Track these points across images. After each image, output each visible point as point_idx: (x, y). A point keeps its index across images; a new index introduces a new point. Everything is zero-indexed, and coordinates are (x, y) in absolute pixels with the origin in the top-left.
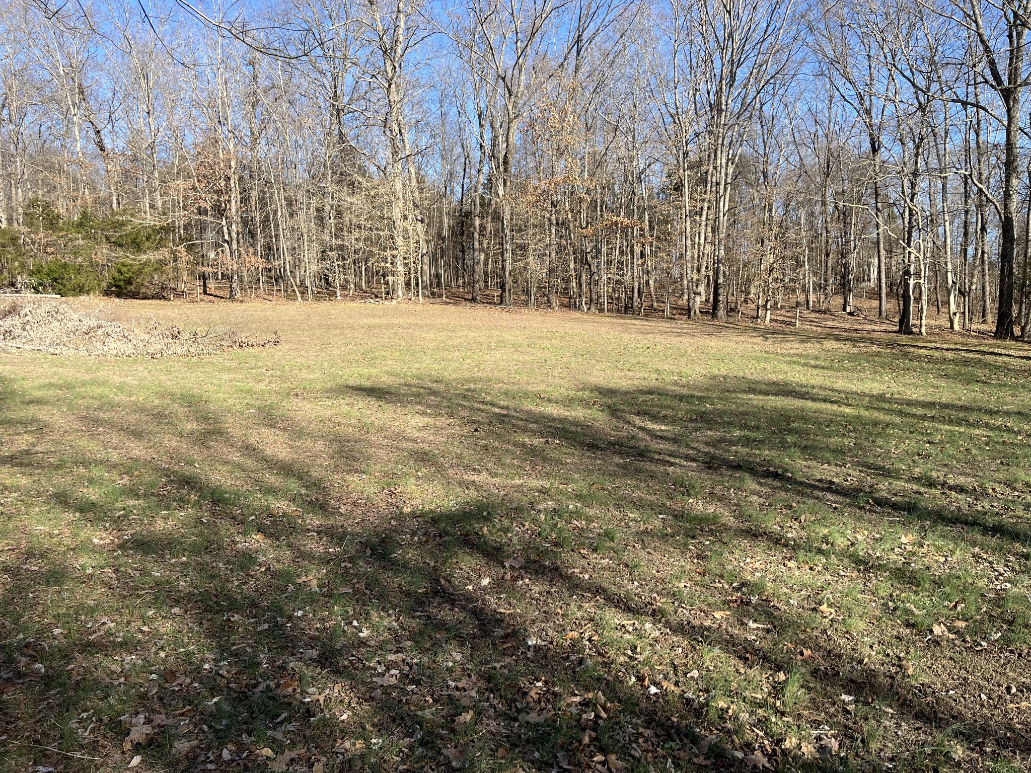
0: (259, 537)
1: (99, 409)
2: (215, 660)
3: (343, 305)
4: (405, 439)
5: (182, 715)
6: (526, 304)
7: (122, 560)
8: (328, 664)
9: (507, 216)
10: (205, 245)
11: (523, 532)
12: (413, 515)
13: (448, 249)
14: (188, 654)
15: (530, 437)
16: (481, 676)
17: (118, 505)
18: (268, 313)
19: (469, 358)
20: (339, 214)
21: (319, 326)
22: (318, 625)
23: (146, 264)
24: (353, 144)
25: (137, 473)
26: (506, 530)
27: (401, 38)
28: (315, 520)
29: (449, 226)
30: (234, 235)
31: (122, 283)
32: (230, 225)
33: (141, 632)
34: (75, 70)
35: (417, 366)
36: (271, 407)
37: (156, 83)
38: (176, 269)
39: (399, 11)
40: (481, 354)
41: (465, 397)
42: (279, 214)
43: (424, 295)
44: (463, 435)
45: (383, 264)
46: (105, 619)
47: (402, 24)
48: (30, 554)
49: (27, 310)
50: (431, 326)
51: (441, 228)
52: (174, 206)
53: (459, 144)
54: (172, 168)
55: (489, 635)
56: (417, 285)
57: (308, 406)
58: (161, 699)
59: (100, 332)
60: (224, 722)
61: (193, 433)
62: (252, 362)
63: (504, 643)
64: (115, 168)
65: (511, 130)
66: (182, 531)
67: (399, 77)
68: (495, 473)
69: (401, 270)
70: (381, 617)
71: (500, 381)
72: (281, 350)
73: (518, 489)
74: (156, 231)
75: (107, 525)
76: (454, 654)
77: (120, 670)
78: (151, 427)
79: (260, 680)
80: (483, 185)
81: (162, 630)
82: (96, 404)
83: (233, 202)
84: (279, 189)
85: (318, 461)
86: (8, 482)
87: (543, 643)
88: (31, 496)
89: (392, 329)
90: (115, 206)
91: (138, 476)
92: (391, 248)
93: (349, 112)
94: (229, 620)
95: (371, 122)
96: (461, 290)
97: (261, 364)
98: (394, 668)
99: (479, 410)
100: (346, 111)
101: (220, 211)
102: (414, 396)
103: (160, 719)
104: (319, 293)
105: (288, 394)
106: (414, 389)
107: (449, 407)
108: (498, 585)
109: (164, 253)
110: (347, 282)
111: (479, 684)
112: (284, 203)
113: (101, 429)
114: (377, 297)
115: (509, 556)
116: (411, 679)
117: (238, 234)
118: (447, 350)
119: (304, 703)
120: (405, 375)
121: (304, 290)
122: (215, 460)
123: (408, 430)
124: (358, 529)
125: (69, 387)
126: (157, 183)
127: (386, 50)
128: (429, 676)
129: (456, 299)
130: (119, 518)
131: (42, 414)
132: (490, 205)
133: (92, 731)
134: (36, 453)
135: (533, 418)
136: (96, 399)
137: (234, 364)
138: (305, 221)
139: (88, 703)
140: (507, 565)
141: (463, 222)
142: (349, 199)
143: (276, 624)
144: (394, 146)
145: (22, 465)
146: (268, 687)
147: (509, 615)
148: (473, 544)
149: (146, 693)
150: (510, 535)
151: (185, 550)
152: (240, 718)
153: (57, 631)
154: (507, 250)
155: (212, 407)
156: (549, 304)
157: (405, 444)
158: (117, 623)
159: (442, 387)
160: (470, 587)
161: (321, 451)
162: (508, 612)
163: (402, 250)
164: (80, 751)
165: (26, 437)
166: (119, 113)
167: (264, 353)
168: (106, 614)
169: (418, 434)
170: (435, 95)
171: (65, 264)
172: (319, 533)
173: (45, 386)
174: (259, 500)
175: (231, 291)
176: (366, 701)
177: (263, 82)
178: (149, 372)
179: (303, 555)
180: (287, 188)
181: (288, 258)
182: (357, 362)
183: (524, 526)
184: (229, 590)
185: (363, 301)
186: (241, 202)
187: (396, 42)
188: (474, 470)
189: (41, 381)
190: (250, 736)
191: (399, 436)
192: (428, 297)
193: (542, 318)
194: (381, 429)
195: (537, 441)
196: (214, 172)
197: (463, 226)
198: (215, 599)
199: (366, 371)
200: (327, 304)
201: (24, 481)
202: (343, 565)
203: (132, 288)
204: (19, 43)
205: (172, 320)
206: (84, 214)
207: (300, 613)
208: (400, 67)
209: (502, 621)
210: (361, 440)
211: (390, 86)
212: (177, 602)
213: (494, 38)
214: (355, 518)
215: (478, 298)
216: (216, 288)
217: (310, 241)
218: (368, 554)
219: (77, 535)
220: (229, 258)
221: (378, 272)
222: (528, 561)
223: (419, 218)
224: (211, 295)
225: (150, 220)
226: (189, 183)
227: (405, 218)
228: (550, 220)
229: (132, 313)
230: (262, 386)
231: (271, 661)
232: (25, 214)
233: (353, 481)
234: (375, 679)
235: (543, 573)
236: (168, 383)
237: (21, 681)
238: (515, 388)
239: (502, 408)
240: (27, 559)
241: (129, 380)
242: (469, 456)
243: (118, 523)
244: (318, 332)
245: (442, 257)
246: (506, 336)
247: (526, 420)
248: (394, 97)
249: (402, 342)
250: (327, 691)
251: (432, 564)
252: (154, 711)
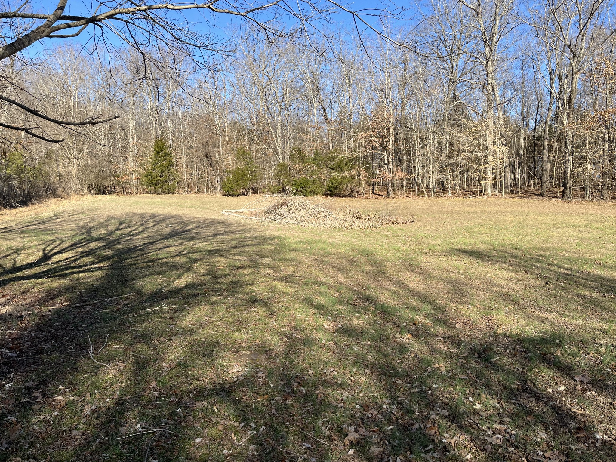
0: (409, 336)
1: (323, 255)
2: (389, 404)
3: (452, 199)
4: (496, 286)
5: (374, 431)
6: (583, 197)
7: (338, 338)
8: (455, 421)
9: (570, 137)
10: (374, 167)
11: (589, 358)
12: (505, 336)
13: (524, 162)
14: (375, 397)
15: (589, 291)
16: (562, 452)
17: (335, 308)
18: (408, 205)
19: (539, 234)
20: (452, 144)
21: (438, 212)
22: (447, 396)
23: (344, 178)
24: (462, 101)
25: (342, 291)
26: (575, 356)
27: (497, 31)
28: (441, 330)
29: (525, 147)
30: (390, 160)
31: (332, 189)
32: (388, 155)
33: (350, 379)
34: (315, 79)
35: (501, 238)
36: (411, 259)
37: (354, 80)
38: (359, 181)
39: (496, 15)
40: (548, 231)
41: (537, 260)
42: (416, 146)
43: (506, 192)
44: (537, 286)
45: (479, 173)
46: (332, 369)
47: (497, 23)
48: (296, 329)
49: (291, 203)
50: (511, 212)
51: (519, 148)
52: (359, 146)
53: (534, 93)
54: (359, 126)
55: (566, 425)
56: (501, 186)
57: (433, 260)
58: (362, 420)
59: (323, 215)
60: (397, 442)
61: (369, 272)
62: (399, 233)
63: (578, 433)
64: (332, 128)
65: (575, 80)
66: (367, 326)
67: (494, 55)
68: (563, 314)
69: (490, 176)
70: (488, 399)
71: (564, 250)
72: (415, 226)
73: (583, 327)
74: (350, 160)
75: (330, 318)
76: (541, 433)
77: (341, 399)
78: (348, 267)
79: (415, 421)
80: (552, 118)
81: (361, 381)
82: (321, 253)
83: (391, 141)
84: (416, 132)
85: (441, 294)
86: (285, 290)
87: (609, 439)
88: (295, 298)
89: (484, 214)
90: (331, 148)
91: (343, 293)
92: (485, 163)
93: (460, 82)
94: (396, 382)
95: (474, 86)
96: (532, 188)
97: (404, 234)
98: (499, 434)
99: (548, 269)
100: (458, 81)
101: (383, 147)
102: (501, 258)
103: (362, 431)
104: (438, 192)
105: (421, 252)
106: (500, 253)
107: (526, 266)
108: (571, 392)
109: (354, 172)
110: (455, 185)
111: (560, 458)
112: (419, 140)
113: (324, 266)
114: (474, 194)
115: (578, 374)
116: (511, 444)
117: (392, 159)
118: (523, 228)
119: (442, 442)
120: (494, 244)
121: (429, 190)
122: (382, 288)
123: (497, 280)
124: (468, 339)
125: (309, 243)
126: (352, 134)
127: (486, 40)
128: (524, 444)
129: (528, 194)
130: (335, 315)
131: (298, 256)
132: (556, 131)
133: (329, 429)
134: (296, 276)
135: (590, 277)
136: (321, 250)
137: (389, 233)
138: (431, 150)
139: (327, 414)
140: (577, 380)
141: (535, 144)
142: (459, 135)
143: (422, 390)
144: (489, 100)
145: (290, 282)
146: (420, 427)
147: (581, 414)
148: (550, 361)
149: (355, 415)
150: (578, 359)
151: (369, 337)
152: (405, 442)
153: (310, 372)
154: (569, 160)
155: (379, 258)
156: (602, 197)
157: (495, 289)
158: (338, 373)
159: (520, 253)
160: (550, 390)
161: (442, 288)
162: (580, 412)
163: (491, 164)
164: (323, 439)
165: (291, 268)
166: (335, 99)
167: (406, 228)
168: (333, 367)
169: (504, 283)
170: (518, 63)
171: (307, 180)
172: (444, 338)
173: (299, 242)
174: (407, 314)
175: (387, 192)
176: (481, 450)
177: (410, 71)
178: (346, 236)
179: (434, 351)
180: (421, 131)
181: (420, 172)
182: (462, 234)
183: (589, 354)
184: (394, 365)
185: (465, 197)
186: (395, 142)
187: (493, 35)
188: (547, 310)
189: (297, 240)
190: (411, 453)
191: (490, 283)
192: (509, 193)
193: (597, 207)
194: (479, 278)
195: (596, 295)
196: (381, 126)
197: (535, 146)
198: (387, 369)
199: (468, 240)
200: (443, 198)
201: (291, 290)
202: (460, 360)
203: (337, 191)
204: (290, 68)
205: (357, 208)
206: (317, 154)
207: (436, 386)
208: (495, 49)
209: (576, 417)
210: (466, 284)
211: (488, 62)
212: (367, 367)
213: (562, 20)
214: (466, 332)
215: (545, 193)
216: (379, 191)
217: (434, 161)
218: (477, 356)
219: (316, 322)
220: (387, 173)
221: (475, 178)
222: (594, 379)
223: (504, 143)
224: (377, 194)
225: (347, 154)
226: (368, 133)
227: (494, 143)
228: (604, 138)
229: (337, 204)
230: (405, 247)
231: (421, 412)
232: (291, 155)
233: (463, 309)
234: (486, 438)
235: (606, 389)
236: (356, 243)
237: (294, 395)
238: (577, 256)
239: (566, 269)
240: (294, 331)
241: (336, 240)
242: (542, 300)
243: (336, 317)
244: (437, 216)
245: (519, 167)
246: (568, 219)
247: (586, 279)
248: (490, 69)
249: (491, 222)
250: (456, 438)
251: (521, 370)
252: (359, 425)
